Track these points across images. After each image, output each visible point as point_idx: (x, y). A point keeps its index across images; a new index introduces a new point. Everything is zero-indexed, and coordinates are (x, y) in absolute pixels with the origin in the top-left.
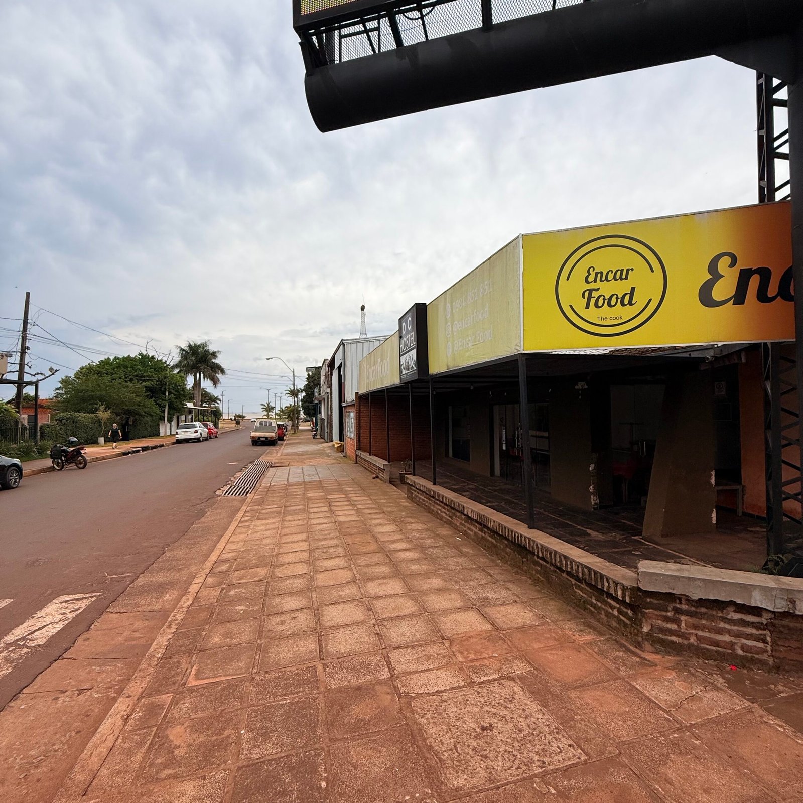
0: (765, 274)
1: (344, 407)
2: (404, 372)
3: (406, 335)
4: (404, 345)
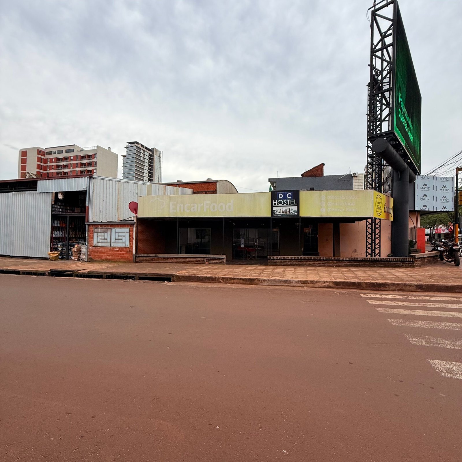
1: (89, 225)
2: (278, 213)
3: (283, 199)
4: (280, 203)
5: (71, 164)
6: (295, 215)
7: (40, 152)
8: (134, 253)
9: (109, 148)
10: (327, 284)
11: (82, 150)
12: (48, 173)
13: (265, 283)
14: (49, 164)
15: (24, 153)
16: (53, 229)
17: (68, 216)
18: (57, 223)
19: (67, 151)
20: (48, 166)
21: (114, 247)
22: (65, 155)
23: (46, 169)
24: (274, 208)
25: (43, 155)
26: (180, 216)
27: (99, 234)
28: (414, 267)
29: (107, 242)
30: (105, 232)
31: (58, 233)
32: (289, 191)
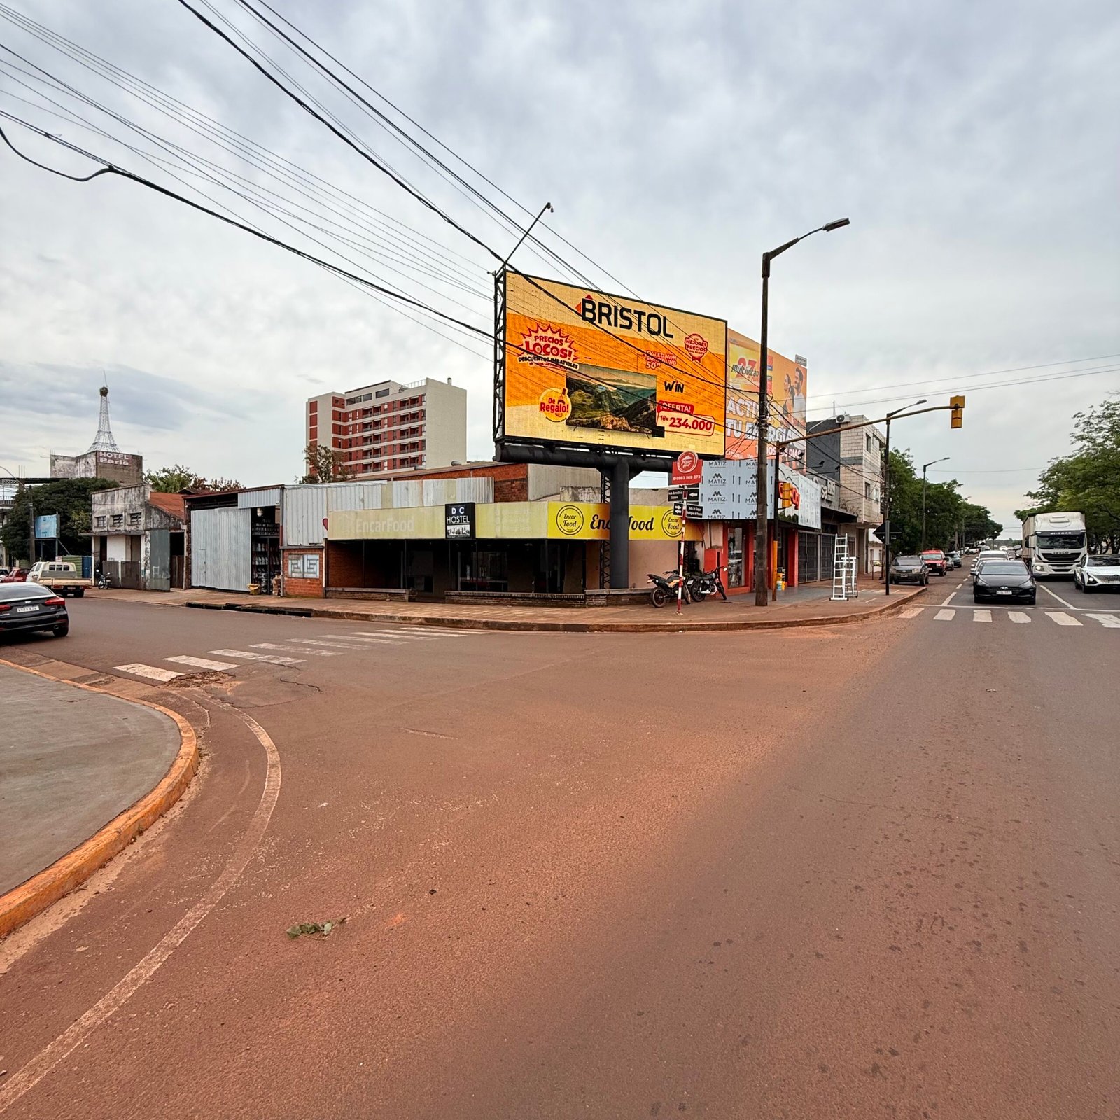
0: (604, 521)
1: (284, 550)
2: (452, 534)
3: (456, 515)
4: (454, 520)
5: (384, 418)
6: (467, 537)
7: (337, 401)
8: (324, 586)
9: (449, 379)
10: (420, 620)
11: (402, 389)
12: (350, 440)
13: (376, 619)
14: (351, 422)
15: (313, 406)
16: (255, 554)
17: (268, 537)
18: (261, 547)
19: (378, 395)
20: (350, 426)
21: (306, 579)
22: (375, 402)
23: (347, 434)
24: (449, 528)
25: (342, 406)
26: (365, 537)
27: (293, 562)
28: (585, 608)
29: (300, 572)
30: (298, 559)
31: (263, 559)
32: (462, 504)
